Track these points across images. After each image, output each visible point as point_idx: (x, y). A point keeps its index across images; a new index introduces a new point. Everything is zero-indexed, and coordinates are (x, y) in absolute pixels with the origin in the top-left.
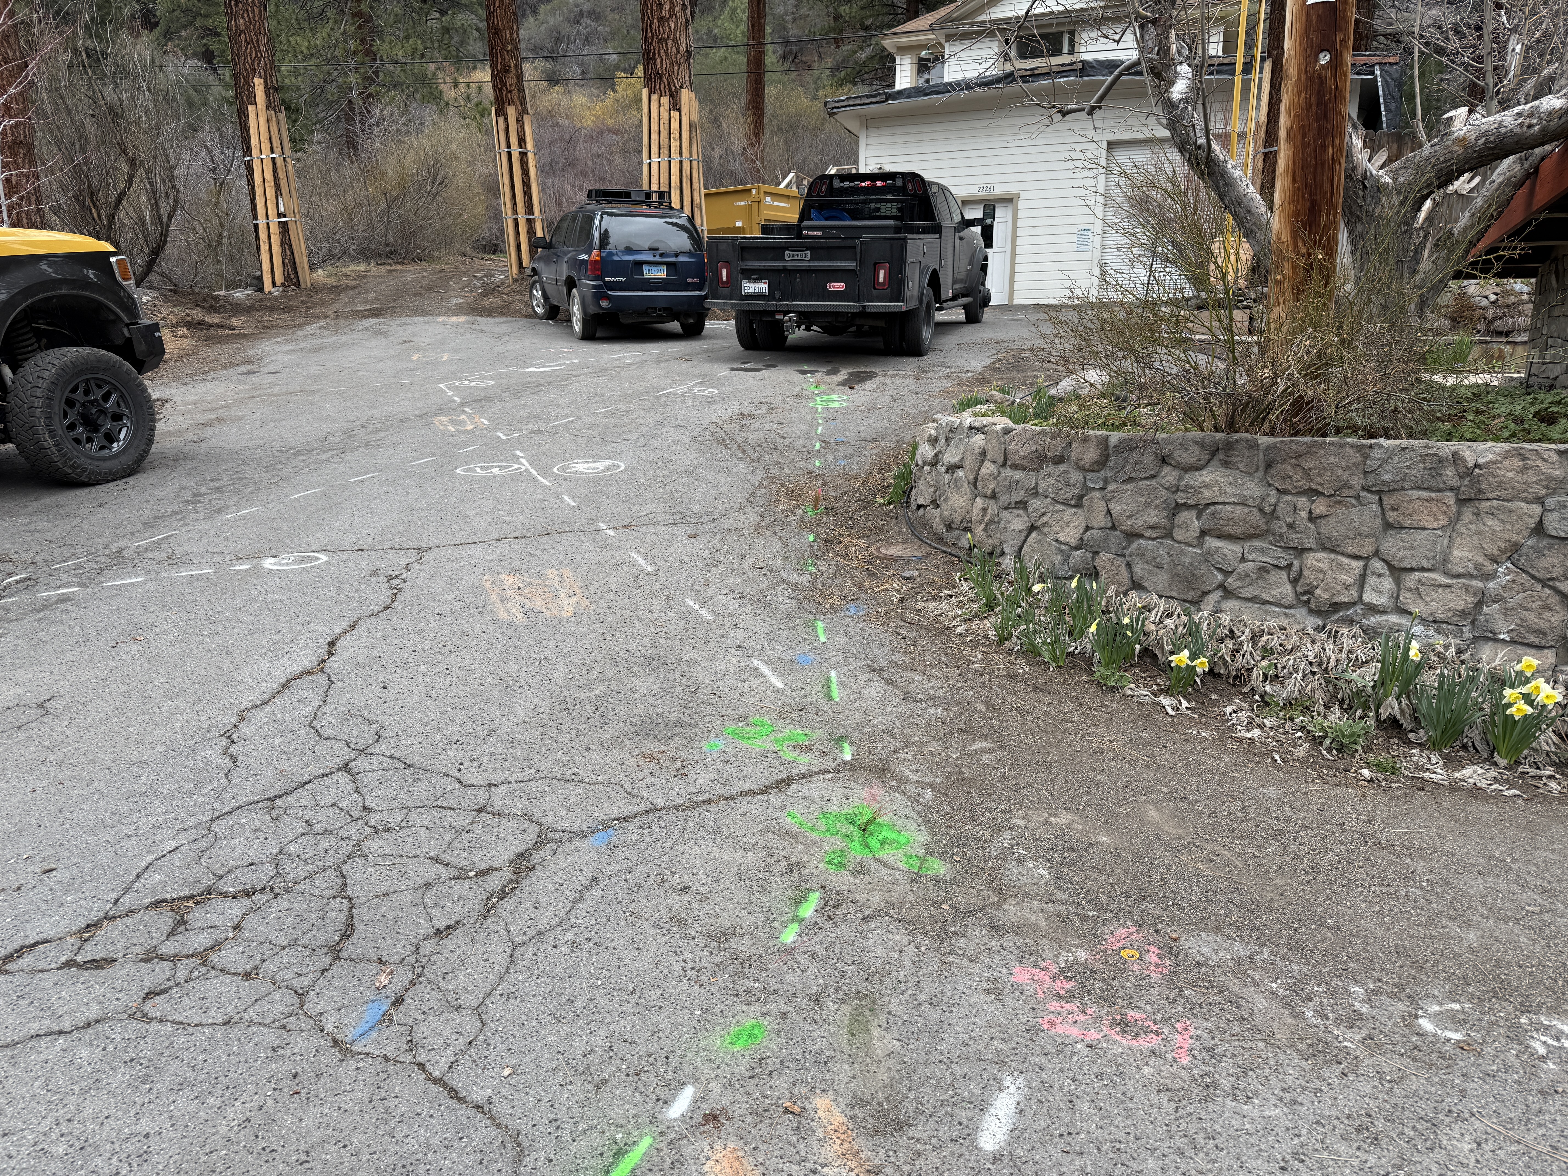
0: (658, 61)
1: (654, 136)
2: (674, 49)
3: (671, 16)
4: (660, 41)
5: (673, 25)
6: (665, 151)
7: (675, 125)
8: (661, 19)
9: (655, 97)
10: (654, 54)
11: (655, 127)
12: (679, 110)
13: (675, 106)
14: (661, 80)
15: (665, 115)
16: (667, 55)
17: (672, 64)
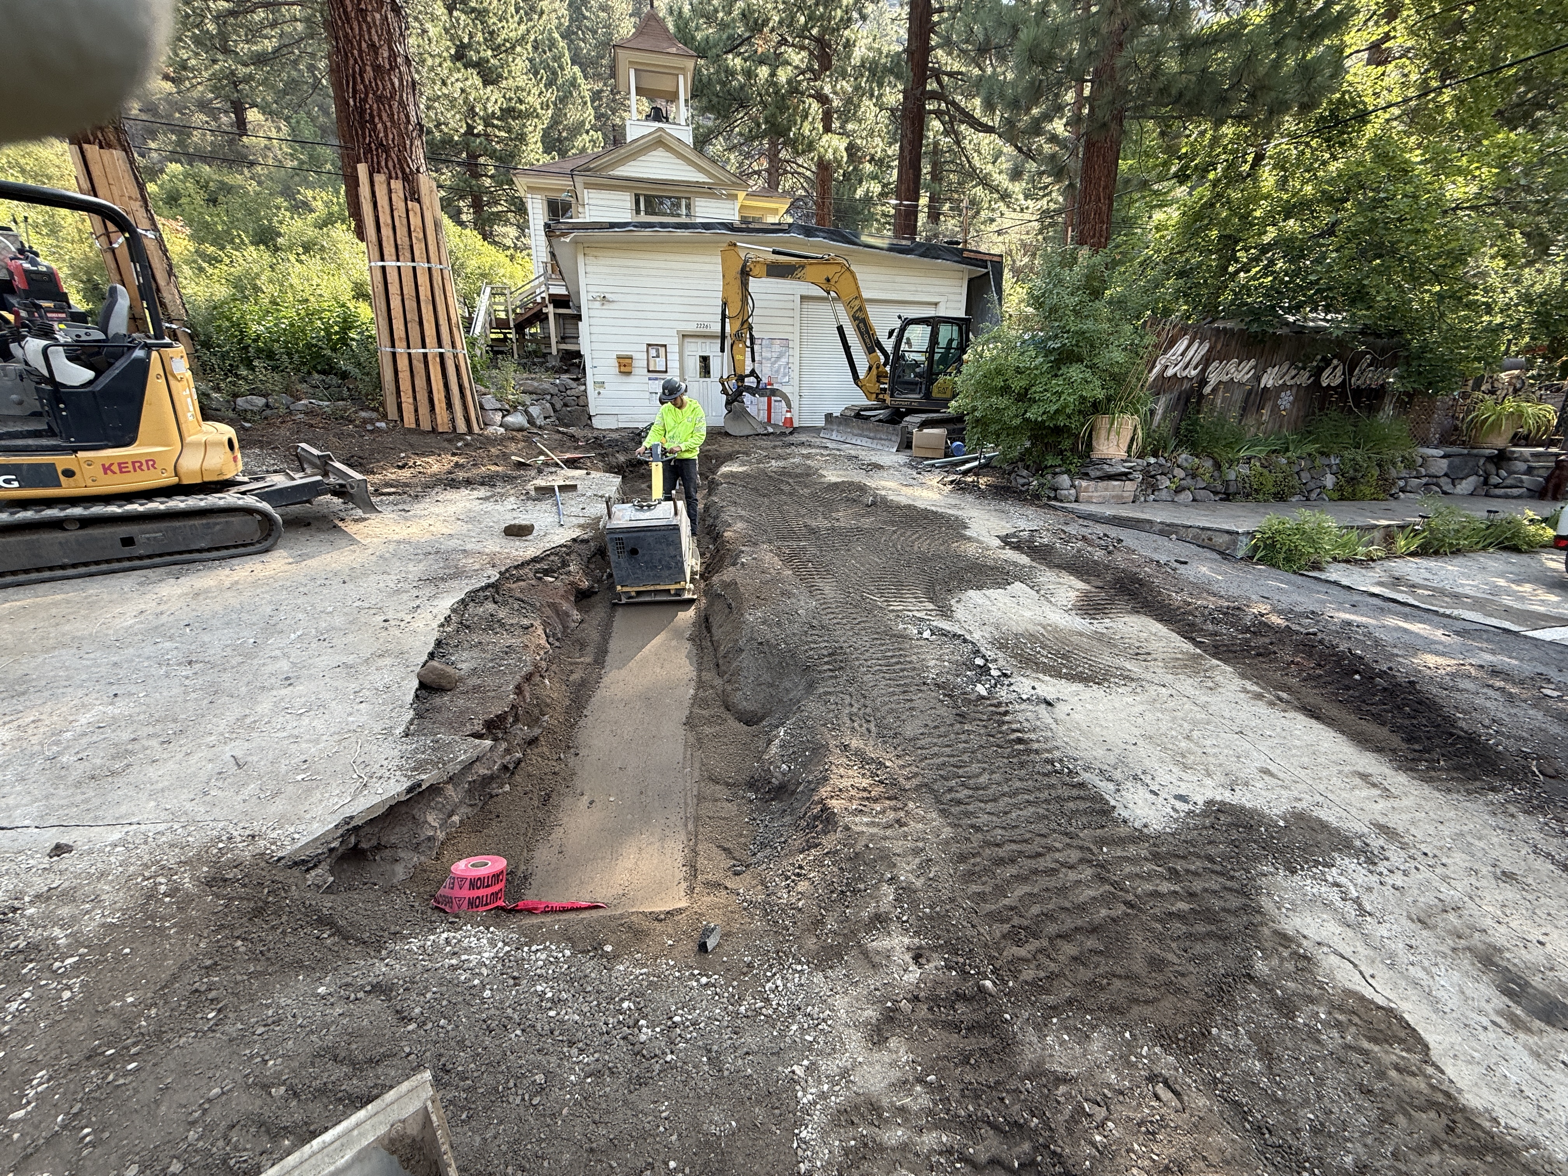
0: (380, 126)
1: (386, 232)
2: (402, 116)
3: (392, 69)
4: (379, 99)
5: (396, 82)
6: (405, 253)
7: (415, 221)
8: (377, 68)
9: (380, 178)
10: (372, 116)
11: (385, 218)
12: (418, 201)
13: (413, 194)
14: (388, 156)
15: (399, 205)
16: (392, 120)
17: (401, 135)
